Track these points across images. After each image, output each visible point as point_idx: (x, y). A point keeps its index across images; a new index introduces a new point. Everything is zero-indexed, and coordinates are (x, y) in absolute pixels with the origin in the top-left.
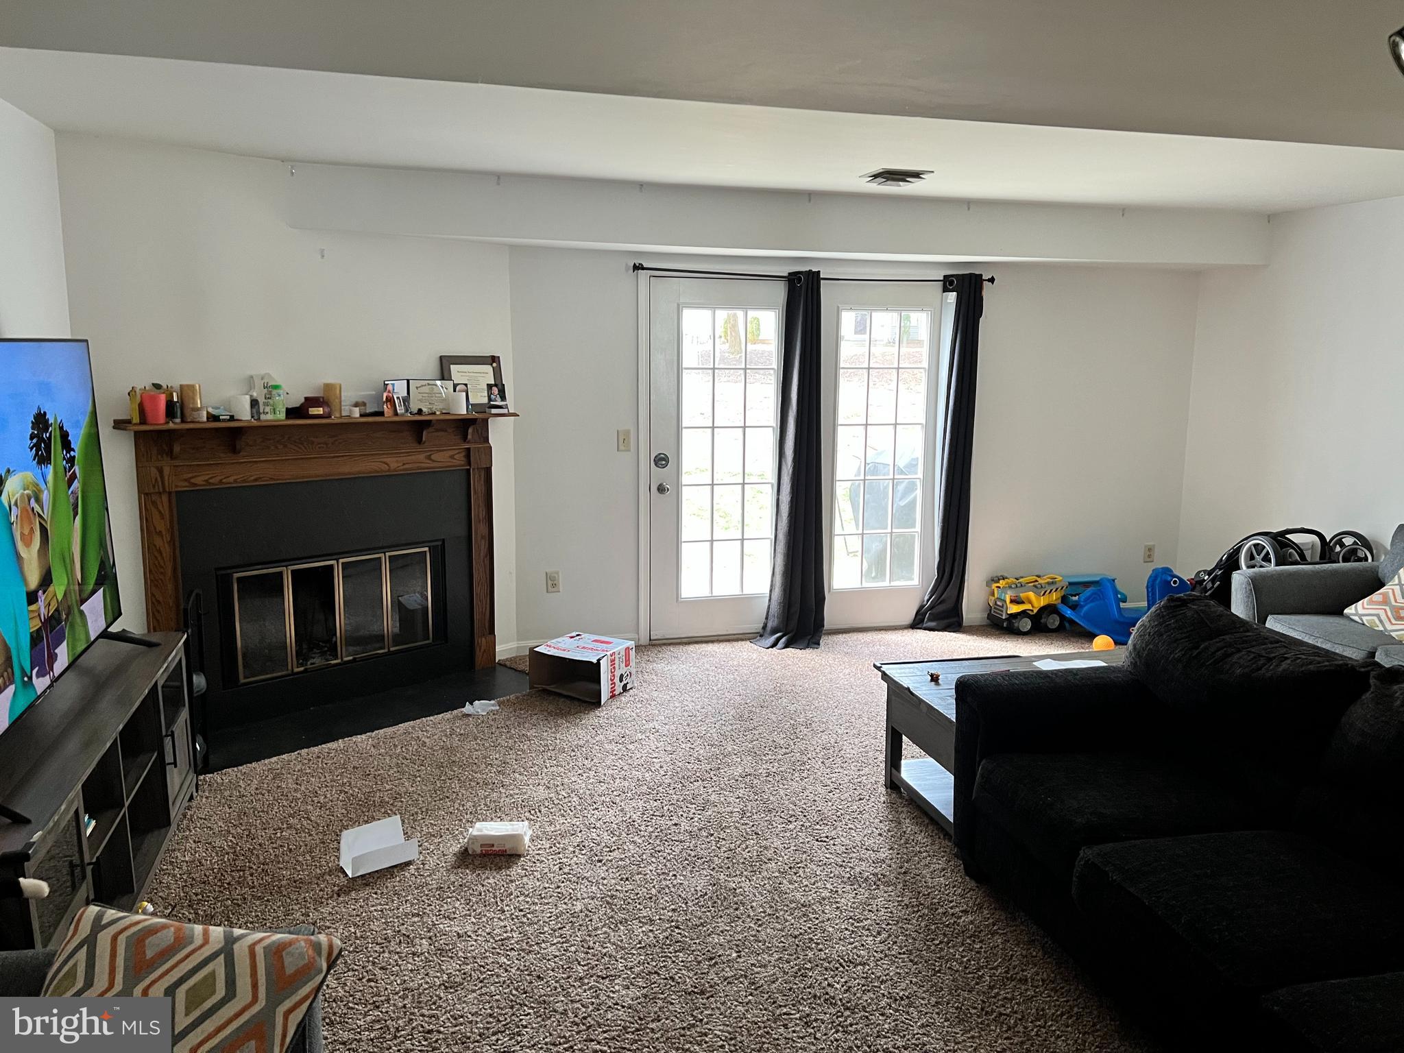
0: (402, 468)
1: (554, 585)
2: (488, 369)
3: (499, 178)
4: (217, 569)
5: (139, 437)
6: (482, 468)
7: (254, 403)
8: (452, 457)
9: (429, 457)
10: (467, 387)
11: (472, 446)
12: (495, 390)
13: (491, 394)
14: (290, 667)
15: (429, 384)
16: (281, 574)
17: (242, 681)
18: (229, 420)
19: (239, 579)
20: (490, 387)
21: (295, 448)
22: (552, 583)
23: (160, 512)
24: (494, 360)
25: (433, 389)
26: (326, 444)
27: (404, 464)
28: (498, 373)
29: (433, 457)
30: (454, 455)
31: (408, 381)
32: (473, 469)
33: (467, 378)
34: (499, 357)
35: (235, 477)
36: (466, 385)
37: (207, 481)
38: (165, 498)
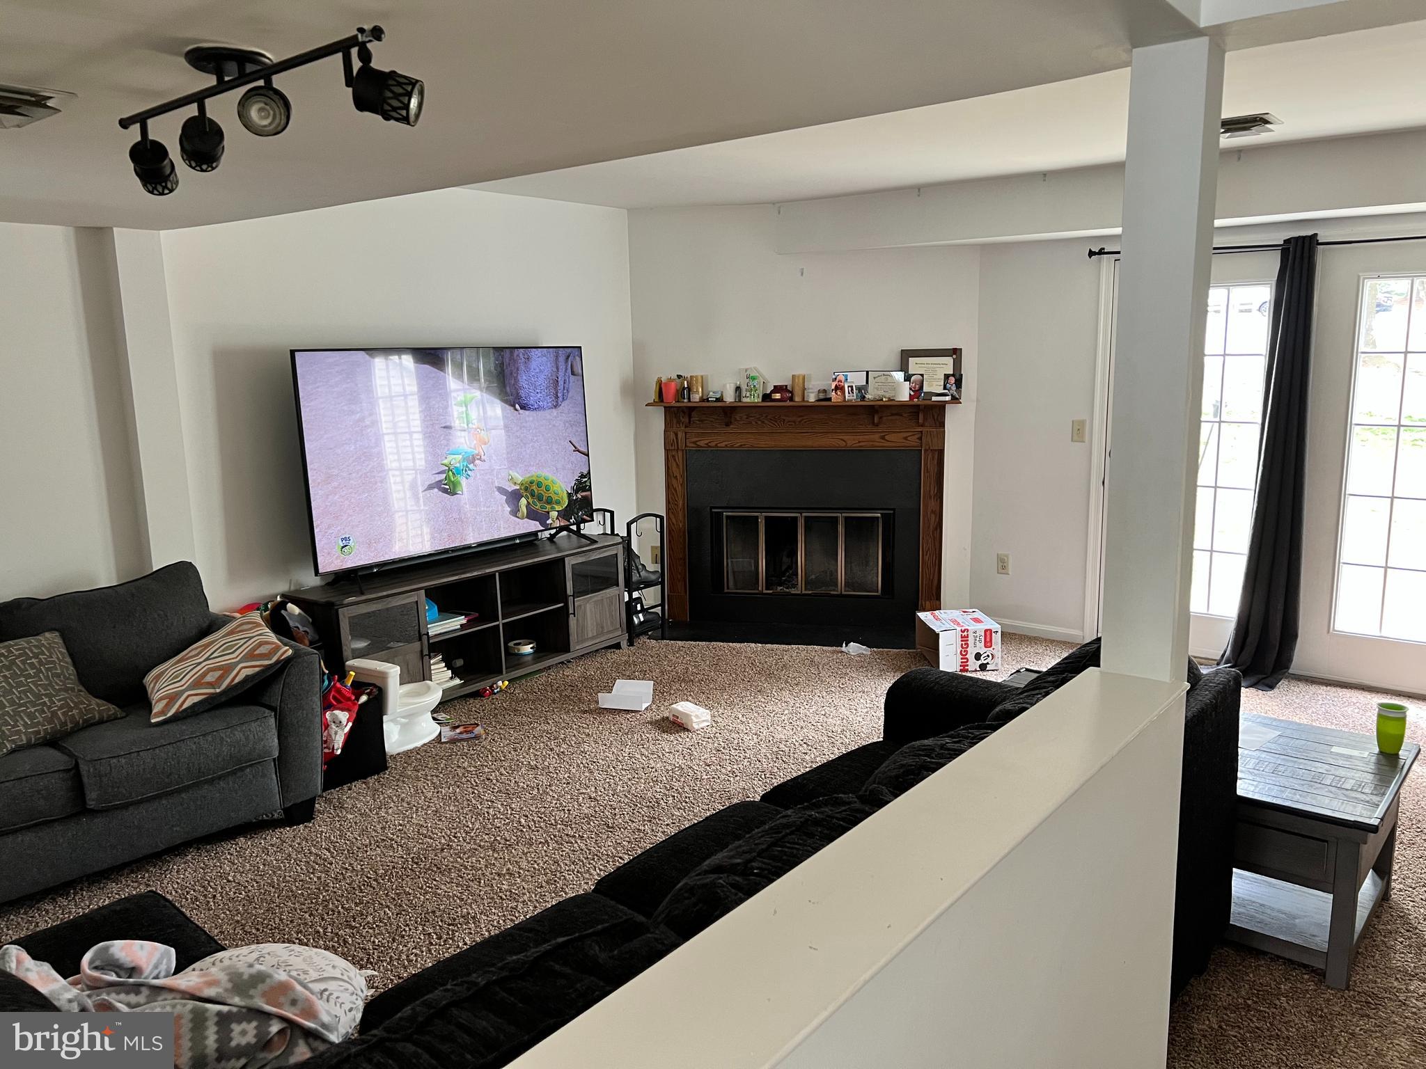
0: (858, 445)
1: (1004, 568)
2: (949, 361)
3: (919, 190)
4: (711, 508)
5: (668, 410)
6: (936, 450)
7: (738, 389)
8: (906, 438)
9: (883, 438)
10: (923, 377)
11: (924, 429)
12: (952, 380)
13: (947, 383)
14: (760, 588)
15: (884, 375)
16: (757, 518)
17: (726, 591)
18: (715, 401)
19: (727, 517)
20: (947, 377)
21: (770, 424)
22: (1002, 565)
23: (677, 464)
24: (956, 353)
25: (887, 379)
26: (794, 422)
27: (859, 442)
28: (957, 364)
29: (887, 437)
30: (907, 437)
31: (867, 372)
32: (926, 450)
33: (925, 369)
34: (961, 349)
35: (727, 443)
36: (922, 375)
37: (707, 444)
38: (680, 453)
